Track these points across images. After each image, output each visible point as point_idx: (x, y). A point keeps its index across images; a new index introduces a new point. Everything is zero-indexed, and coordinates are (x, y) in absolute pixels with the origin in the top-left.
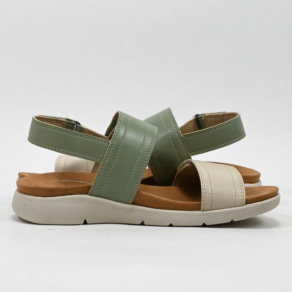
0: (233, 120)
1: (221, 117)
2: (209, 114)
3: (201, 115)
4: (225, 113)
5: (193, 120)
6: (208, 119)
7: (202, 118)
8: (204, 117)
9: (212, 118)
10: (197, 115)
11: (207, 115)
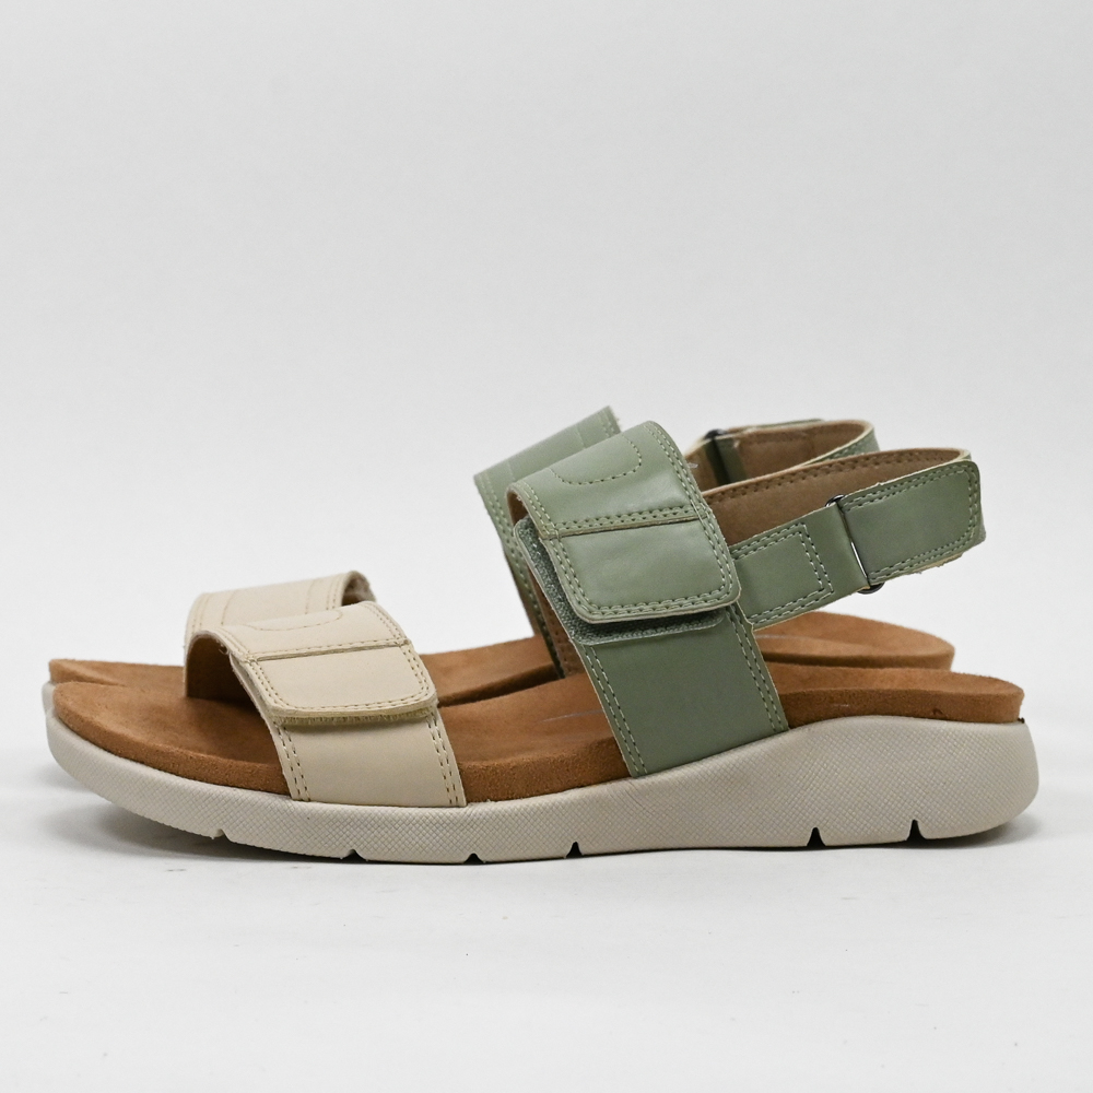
0: (849, 448)
1: (804, 438)
2: (758, 427)
3: (726, 433)
4: (815, 424)
5: (698, 452)
6: (756, 447)
7: (731, 446)
8: (738, 439)
9: (769, 444)
10: (712, 434)
11: (750, 431)
